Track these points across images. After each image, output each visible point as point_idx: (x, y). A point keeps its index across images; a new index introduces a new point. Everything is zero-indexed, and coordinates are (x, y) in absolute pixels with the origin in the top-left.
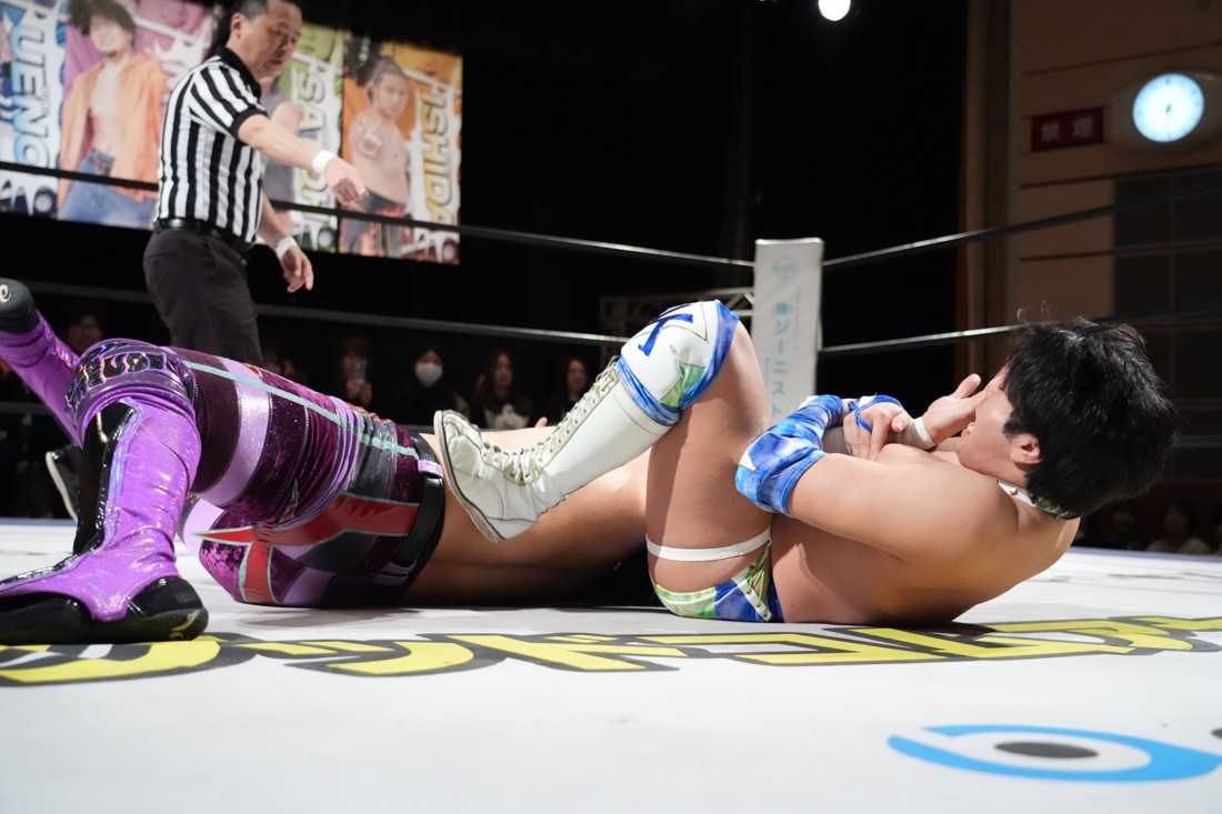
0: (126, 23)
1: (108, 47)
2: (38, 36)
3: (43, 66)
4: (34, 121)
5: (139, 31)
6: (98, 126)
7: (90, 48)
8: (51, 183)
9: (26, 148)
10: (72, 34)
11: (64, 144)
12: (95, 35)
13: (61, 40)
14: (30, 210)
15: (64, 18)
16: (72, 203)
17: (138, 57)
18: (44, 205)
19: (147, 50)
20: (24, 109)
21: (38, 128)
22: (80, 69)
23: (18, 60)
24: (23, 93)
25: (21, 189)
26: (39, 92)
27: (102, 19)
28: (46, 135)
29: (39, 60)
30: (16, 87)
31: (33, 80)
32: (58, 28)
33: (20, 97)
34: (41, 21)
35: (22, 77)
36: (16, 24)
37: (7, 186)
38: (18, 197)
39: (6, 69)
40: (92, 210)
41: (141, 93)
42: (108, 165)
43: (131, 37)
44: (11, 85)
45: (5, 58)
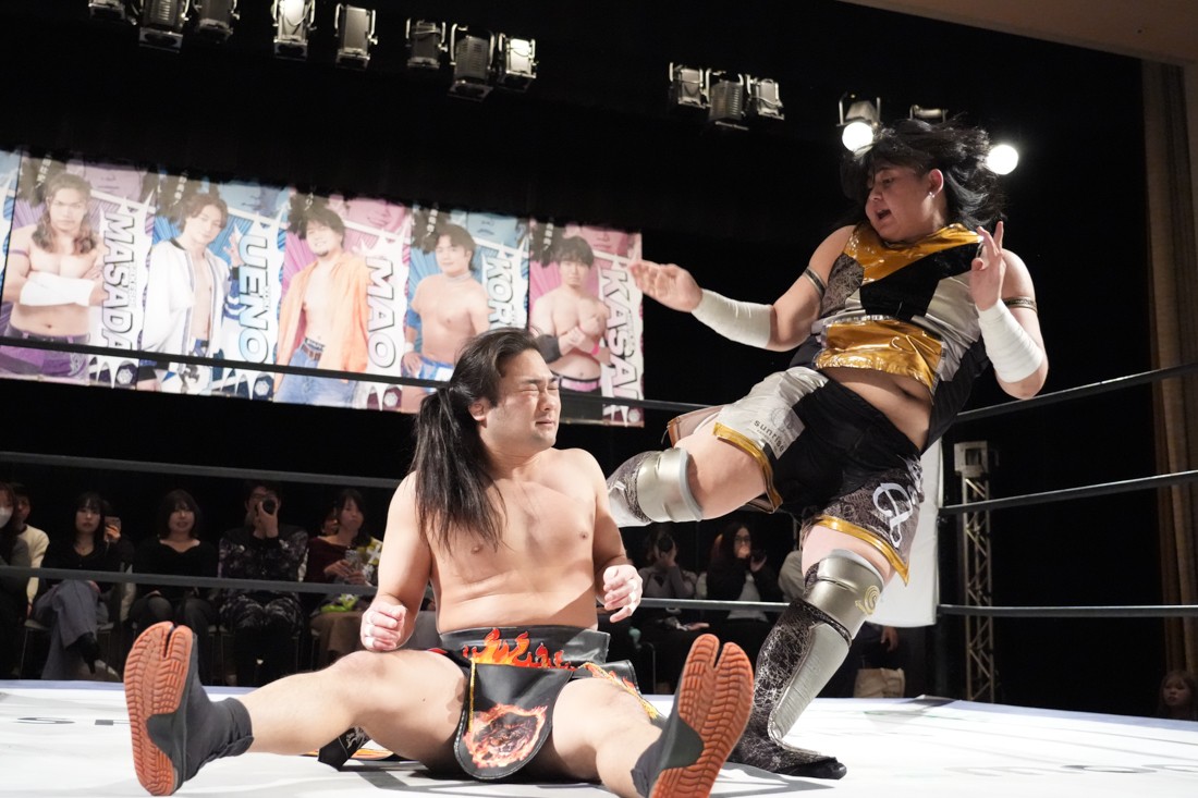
0: (336, 225)
1: (321, 249)
3: (266, 268)
5: (347, 232)
6: (309, 317)
7: (306, 251)
8: (272, 374)
9: (250, 340)
10: (291, 238)
11: (282, 335)
12: (310, 238)
13: (281, 245)
14: (251, 397)
15: (285, 226)
16: (285, 390)
17: (348, 255)
18: (262, 390)
19: (355, 248)
20: (249, 306)
21: (259, 323)
22: (298, 270)
23: (245, 265)
24: (247, 294)
25: (244, 376)
26: (261, 292)
28: (267, 329)
29: (263, 265)
30: (243, 288)
31: (257, 280)
32: (279, 234)
33: (246, 297)
34: (265, 230)
35: (248, 278)
36: (244, 234)
37: (232, 374)
38: (240, 384)
39: (235, 273)
40: (303, 393)
41: (349, 286)
42: (318, 352)
43: (341, 238)
44: (238, 286)
45: (235, 264)
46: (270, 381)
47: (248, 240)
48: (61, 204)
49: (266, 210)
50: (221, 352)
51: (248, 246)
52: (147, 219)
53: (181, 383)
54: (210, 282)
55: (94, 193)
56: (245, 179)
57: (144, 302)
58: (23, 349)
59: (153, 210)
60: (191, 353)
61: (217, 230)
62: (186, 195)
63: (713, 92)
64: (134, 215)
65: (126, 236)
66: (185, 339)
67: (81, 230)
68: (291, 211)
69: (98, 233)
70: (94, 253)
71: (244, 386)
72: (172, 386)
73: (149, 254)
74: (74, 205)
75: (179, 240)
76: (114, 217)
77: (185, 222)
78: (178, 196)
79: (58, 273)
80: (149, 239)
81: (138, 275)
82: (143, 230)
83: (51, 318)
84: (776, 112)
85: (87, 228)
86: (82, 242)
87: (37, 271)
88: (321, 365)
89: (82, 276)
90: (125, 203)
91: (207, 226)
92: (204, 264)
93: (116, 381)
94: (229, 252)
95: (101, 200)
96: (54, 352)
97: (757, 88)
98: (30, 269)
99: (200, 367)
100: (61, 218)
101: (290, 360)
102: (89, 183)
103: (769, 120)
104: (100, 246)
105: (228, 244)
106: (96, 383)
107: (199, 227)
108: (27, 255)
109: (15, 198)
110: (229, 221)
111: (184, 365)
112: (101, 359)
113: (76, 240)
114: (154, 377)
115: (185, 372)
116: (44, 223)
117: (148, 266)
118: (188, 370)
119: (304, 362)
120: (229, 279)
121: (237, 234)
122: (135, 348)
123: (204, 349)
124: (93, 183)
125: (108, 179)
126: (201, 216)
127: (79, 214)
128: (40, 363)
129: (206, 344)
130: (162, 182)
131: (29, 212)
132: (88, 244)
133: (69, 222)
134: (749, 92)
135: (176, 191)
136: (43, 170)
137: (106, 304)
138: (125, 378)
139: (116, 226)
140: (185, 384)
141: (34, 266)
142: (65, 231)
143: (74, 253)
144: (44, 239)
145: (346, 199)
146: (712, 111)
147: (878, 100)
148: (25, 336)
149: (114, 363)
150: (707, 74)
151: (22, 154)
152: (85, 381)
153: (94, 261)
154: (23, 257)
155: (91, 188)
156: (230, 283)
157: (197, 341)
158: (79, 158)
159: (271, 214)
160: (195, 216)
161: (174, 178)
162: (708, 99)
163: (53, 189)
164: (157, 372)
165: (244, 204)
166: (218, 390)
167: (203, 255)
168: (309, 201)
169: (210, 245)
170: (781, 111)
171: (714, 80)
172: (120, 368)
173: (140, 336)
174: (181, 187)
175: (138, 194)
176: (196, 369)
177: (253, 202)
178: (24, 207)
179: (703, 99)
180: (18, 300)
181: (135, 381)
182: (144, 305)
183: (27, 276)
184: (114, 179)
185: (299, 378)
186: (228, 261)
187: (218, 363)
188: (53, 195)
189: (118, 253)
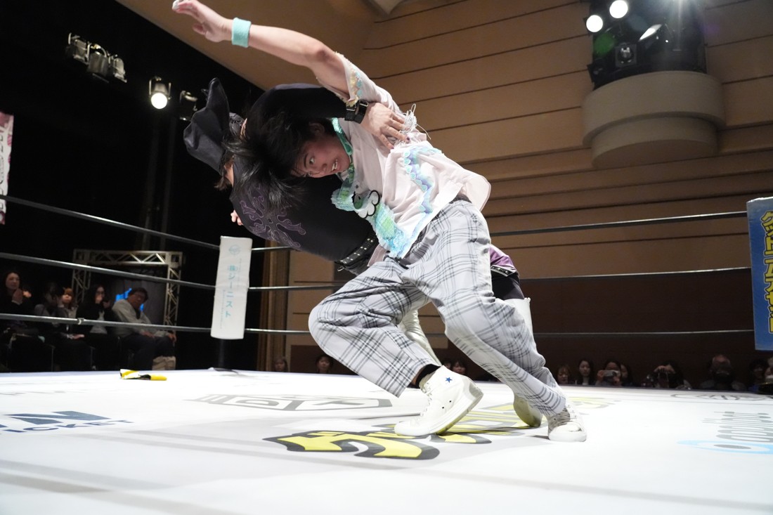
63: (91, 57)
84: (122, 76)
97: (114, 63)
103: (118, 80)
134: (110, 62)
146: (89, 67)
147: (170, 84)
150: (89, 46)
162: (88, 59)
170: (125, 77)
171: (92, 51)
179: (86, 58)
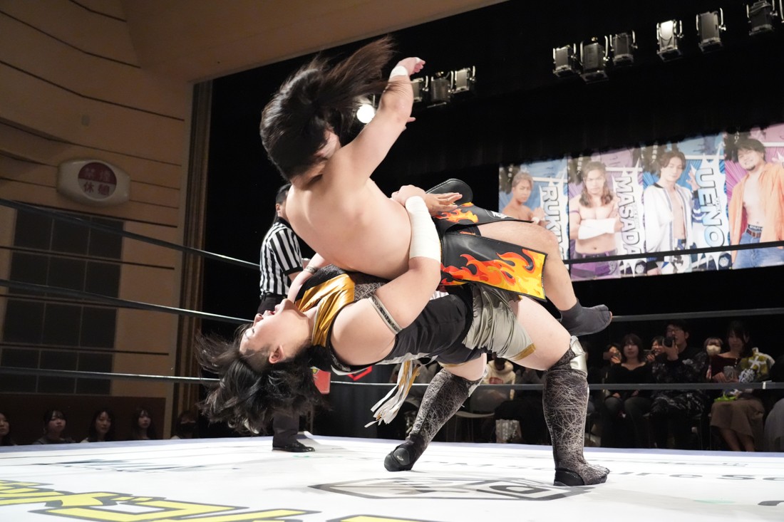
0: (759, 148)
1: (750, 165)
2: (711, 173)
3: (715, 186)
4: (713, 218)
5: (766, 150)
6: (748, 211)
8: (729, 252)
9: (711, 234)
10: (729, 164)
11: (731, 228)
12: (741, 161)
13: (723, 170)
14: (718, 268)
15: (723, 157)
16: (739, 261)
17: (770, 164)
18: (724, 263)
19: (774, 159)
20: (707, 213)
21: (716, 221)
22: (736, 182)
23: (701, 188)
24: (705, 205)
25: (711, 256)
26: (714, 203)
27: (744, 150)
28: (721, 224)
29: (713, 185)
30: (702, 202)
31: (710, 195)
32: (720, 164)
33: (705, 207)
34: (711, 163)
35: (704, 196)
36: (698, 168)
37: (704, 257)
38: (710, 262)
39: (696, 194)
40: (752, 260)
41: (773, 185)
42: (758, 232)
43: (762, 155)
44: (699, 202)
45: (694, 189)
46: (729, 257)
47: (701, 172)
48: (591, 180)
49: (709, 150)
50: (694, 244)
51: (701, 176)
52: (638, 176)
53: (673, 267)
54: (681, 203)
55: (608, 169)
56: (693, 135)
57: (644, 224)
58: (582, 264)
59: (641, 170)
60: (676, 248)
61: (680, 171)
62: (659, 156)
64: (631, 175)
65: (628, 188)
66: (671, 241)
67: (604, 191)
68: (726, 147)
69: (613, 190)
70: (612, 202)
71: (712, 262)
72: (667, 270)
73: (643, 195)
74: (598, 178)
75: (659, 183)
76: (620, 179)
77: (660, 172)
78: (654, 157)
79: (596, 218)
80: (641, 187)
81: (639, 209)
82: (637, 183)
83: (595, 244)
85: (607, 189)
86: (605, 198)
87: (584, 219)
88: (762, 240)
89: (608, 217)
90: (625, 170)
91: (674, 170)
92: (676, 194)
93: (636, 273)
94: (690, 182)
95: (611, 172)
96: (600, 263)
98: (581, 219)
99: (683, 256)
100: (592, 187)
101: (740, 241)
102: (604, 164)
104: (615, 198)
105: (689, 178)
106: (625, 276)
107: (669, 172)
108: (578, 212)
109: (569, 182)
110: (687, 163)
111: (673, 257)
112: (625, 261)
113: (603, 198)
114: (657, 266)
115: (675, 261)
116: (584, 192)
117: (643, 203)
118: (676, 259)
119: (750, 241)
120: (693, 199)
121: (693, 170)
122: (643, 252)
123: (683, 245)
124: (606, 164)
125: (614, 159)
126: (669, 165)
127: (601, 183)
128: (594, 270)
129: (684, 241)
130: (644, 152)
131: (576, 189)
132: (608, 198)
133: (597, 188)
135: (652, 155)
136: (580, 164)
137: (623, 229)
138: (640, 271)
139: (622, 184)
140: (675, 268)
141: (583, 218)
142: (595, 194)
143: (602, 205)
144: (585, 202)
145: (762, 129)
148: (584, 256)
149: (633, 262)
151: (567, 158)
152: (618, 276)
153: (613, 207)
154: (577, 214)
155: (605, 166)
156: (693, 201)
157: (679, 240)
158: (596, 152)
159: (714, 152)
160: (665, 167)
161: (649, 148)
163: (585, 172)
164: (658, 263)
165: (694, 151)
166: (696, 267)
167: (674, 188)
168: (737, 137)
169: (678, 181)
172: (637, 264)
173: (645, 245)
174: (655, 152)
175: (631, 163)
176: (681, 258)
177: (700, 148)
178: (573, 186)
180: (577, 237)
181: (646, 271)
182: (644, 226)
183: (580, 223)
184: (617, 158)
185: (748, 251)
186: (691, 188)
187: (694, 251)
188: (587, 176)
189: (626, 199)
